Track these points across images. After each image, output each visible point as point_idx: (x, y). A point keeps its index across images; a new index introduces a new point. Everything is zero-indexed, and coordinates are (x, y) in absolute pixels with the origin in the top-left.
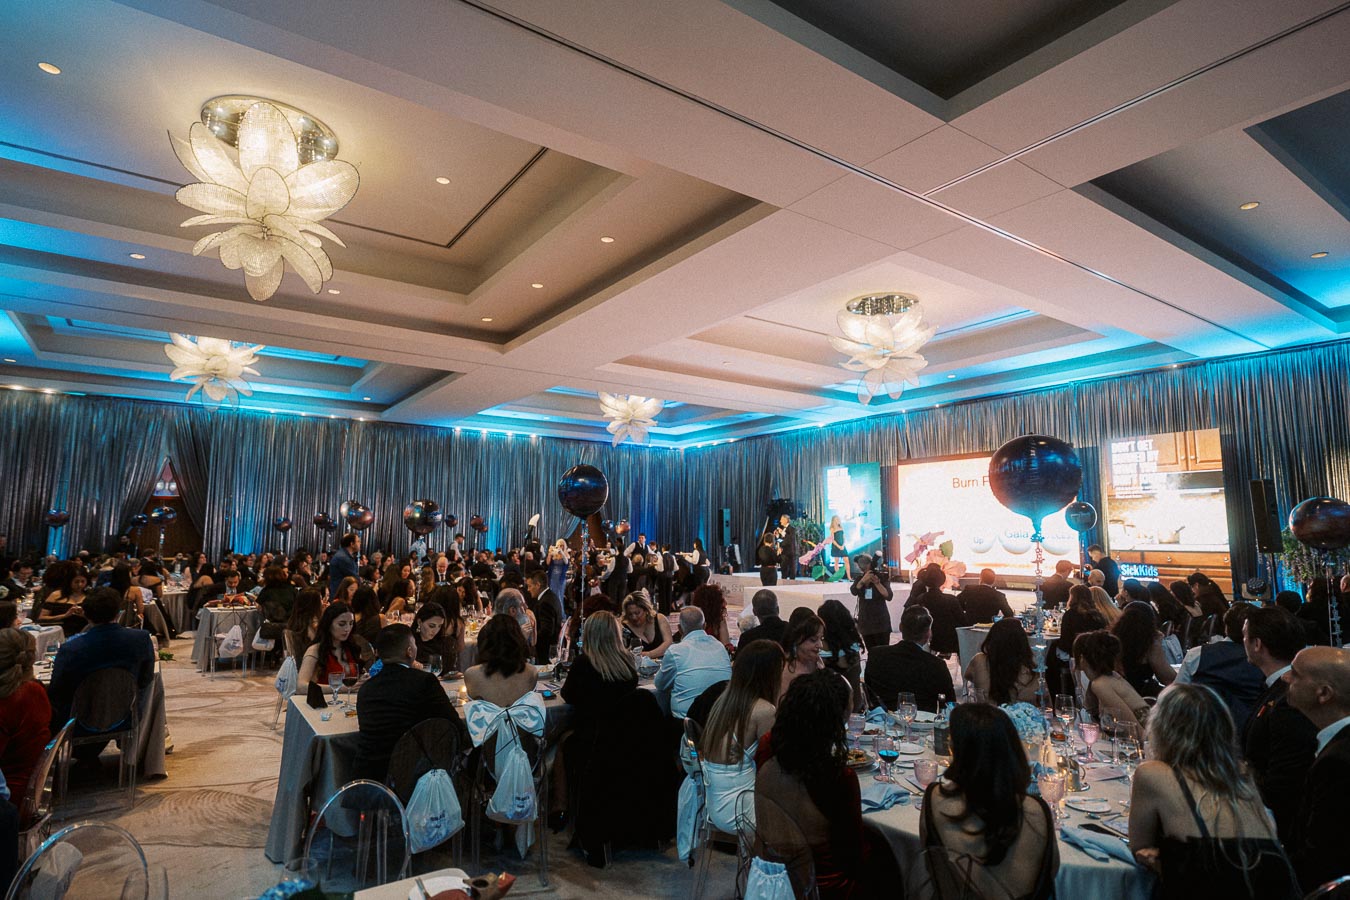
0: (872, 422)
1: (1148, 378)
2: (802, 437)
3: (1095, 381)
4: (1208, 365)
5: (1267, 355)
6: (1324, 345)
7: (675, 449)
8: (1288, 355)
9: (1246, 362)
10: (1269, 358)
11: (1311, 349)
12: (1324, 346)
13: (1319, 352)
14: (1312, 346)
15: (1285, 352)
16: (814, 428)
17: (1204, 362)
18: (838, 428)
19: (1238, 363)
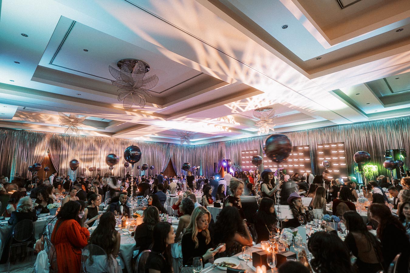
0: (252, 138)
1: (325, 129)
2: (232, 142)
3: (313, 129)
4: (339, 126)
6: (365, 122)
9: (348, 126)
13: (364, 124)
14: (363, 122)
17: (338, 125)
18: (243, 140)
19: (346, 126)
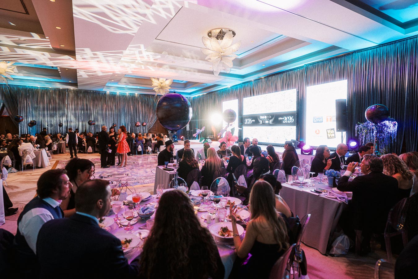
3: (313, 64)
4: (354, 54)
5: (377, 47)
7: (189, 98)
8: (385, 47)
9: (369, 51)
10: (378, 48)
11: (395, 43)
12: (400, 42)
15: (384, 46)
16: (226, 88)
18: (234, 88)
